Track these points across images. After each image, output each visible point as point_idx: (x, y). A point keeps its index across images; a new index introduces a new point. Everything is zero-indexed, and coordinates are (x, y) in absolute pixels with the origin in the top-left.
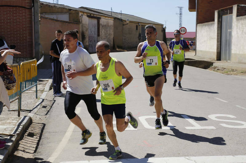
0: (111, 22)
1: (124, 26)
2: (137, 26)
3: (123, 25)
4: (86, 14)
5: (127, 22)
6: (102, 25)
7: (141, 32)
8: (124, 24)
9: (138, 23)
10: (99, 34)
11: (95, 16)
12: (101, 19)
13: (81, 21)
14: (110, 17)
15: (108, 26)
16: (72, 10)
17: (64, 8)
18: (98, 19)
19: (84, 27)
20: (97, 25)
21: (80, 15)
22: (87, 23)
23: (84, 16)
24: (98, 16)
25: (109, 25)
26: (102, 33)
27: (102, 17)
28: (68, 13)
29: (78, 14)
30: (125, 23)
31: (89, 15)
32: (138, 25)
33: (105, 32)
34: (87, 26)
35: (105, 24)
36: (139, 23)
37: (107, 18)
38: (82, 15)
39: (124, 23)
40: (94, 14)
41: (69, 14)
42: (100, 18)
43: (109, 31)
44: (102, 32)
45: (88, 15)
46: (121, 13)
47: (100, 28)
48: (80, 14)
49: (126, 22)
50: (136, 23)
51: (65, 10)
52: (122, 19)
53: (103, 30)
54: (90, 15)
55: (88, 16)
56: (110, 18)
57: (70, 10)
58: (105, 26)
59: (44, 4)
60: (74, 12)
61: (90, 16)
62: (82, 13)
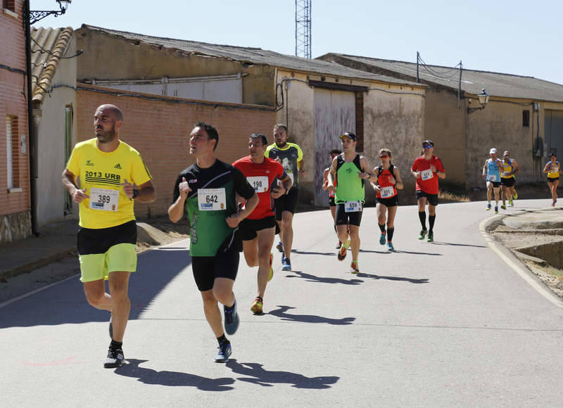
0: (413, 101)
1: (473, 116)
2: (526, 114)
3: (469, 110)
4: (305, 79)
5: (482, 101)
6: (375, 111)
7: (542, 135)
8: (471, 106)
9: (533, 104)
10: (362, 144)
11: (341, 82)
12: (370, 92)
13: (280, 100)
14: (407, 85)
15: (400, 115)
16: (251, 64)
17: (226, 59)
18: (359, 92)
19: (297, 120)
20: (353, 114)
21: (279, 82)
22: (310, 106)
23: (293, 84)
24: (355, 83)
25: (405, 111)
26: (376, 139)
27: (373, 86)
28: (239, 76)
29: (270, 76)
30: (474, 104)
31: (319, 79)
32: (530, 108)
33: (389, 135)
34: (307, 117)
35: (386, 108)
36: (533, 102)
37: (394, 89)
38: (288, 81)
39: (470, 103)
40: (337, 77)
41: (243, 77)
42: (366, 90)
43: (404, 131)
44: (371, 137)
45: (313, 78)
46: (461, 69)
47: (366, 124)
48: (279, 77)
49: (478, 99)
50: (523, 105)
51: (229, 65)
52: (463, 92)
53: (380, 131)
54: (323, 79)
55: (312, 84)
56: (408, 90)
57: (247, 64)
58: (389, 115)
59: (165, 48)
60: (257, 71)
61: (320, 84)
62: (289, 76)
